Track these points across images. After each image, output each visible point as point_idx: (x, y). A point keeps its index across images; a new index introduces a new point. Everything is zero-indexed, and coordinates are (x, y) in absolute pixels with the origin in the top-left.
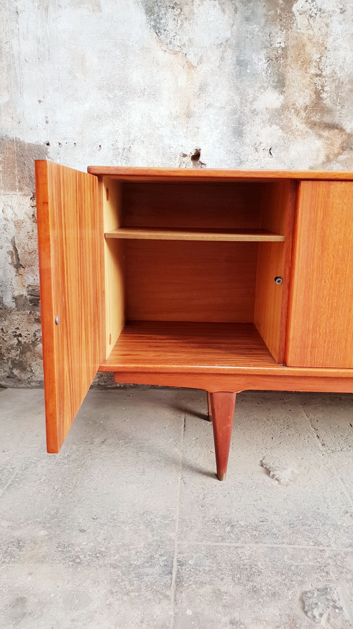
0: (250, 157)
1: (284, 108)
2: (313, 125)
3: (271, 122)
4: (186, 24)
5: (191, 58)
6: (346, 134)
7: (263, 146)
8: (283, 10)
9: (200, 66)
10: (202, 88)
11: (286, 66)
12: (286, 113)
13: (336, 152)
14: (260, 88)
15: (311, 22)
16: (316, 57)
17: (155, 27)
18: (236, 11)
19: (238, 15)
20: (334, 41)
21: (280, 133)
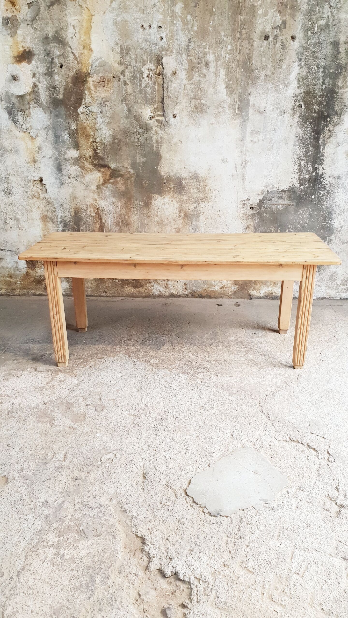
0: (66, 181)
1: (80, 157)
2: (95, 165)
3: (75, 164)
4: (28, 119)
5: (32, 134)
6: (111, 169)
7: (72, 175)
8: (73, 112)
9: (37, 138)
10: (39, 149)
11: (78, 138)
12: (81, 160)
13: (108, 178)
14: (67, 148)
15: (87, 117)
16: (92, 133)
17: (12, 120)
18: (51, 112)
19: (52, 114)
20: (99, 126)
21: (79, 169)
